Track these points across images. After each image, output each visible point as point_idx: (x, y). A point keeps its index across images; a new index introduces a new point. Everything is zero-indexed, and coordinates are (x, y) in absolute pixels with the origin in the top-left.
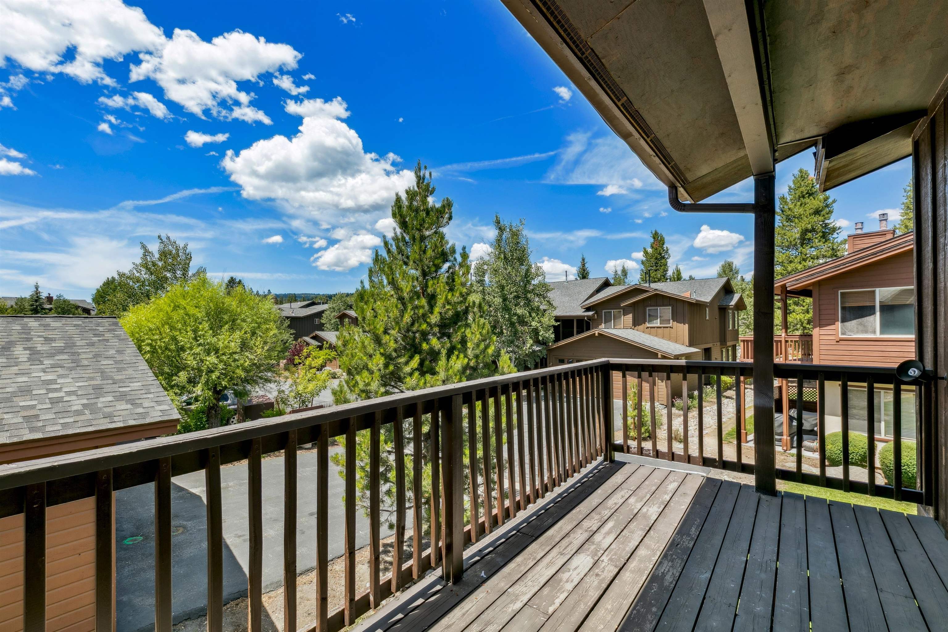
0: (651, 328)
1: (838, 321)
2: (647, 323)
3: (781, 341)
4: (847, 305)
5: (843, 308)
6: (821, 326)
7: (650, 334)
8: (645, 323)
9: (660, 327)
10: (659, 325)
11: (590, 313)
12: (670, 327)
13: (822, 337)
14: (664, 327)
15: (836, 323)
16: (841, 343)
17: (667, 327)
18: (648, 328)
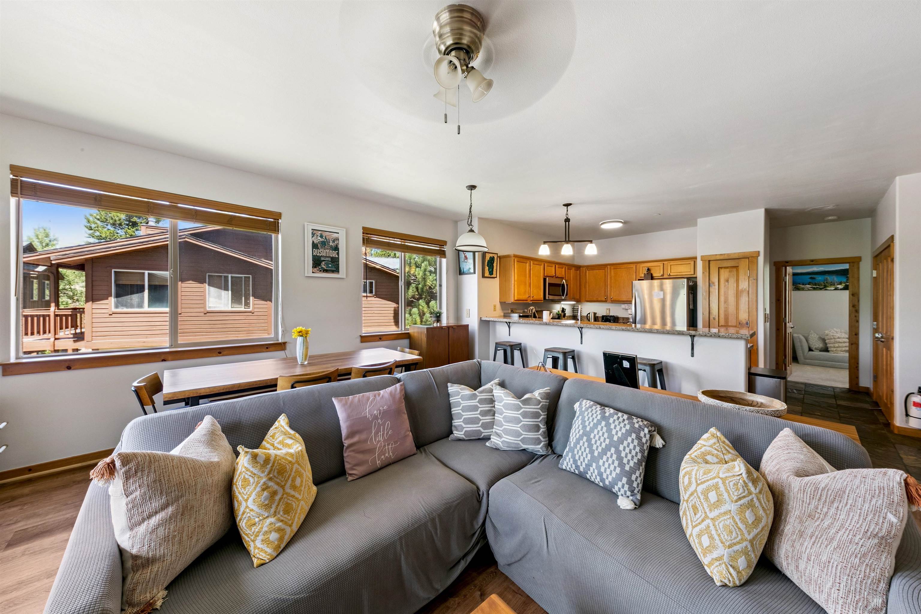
1: (111, 296)
3: (49, 316)
4: (121, 282)
5: (117, 285)
6: (93, 300)
13: (94, 311)
15: (109, 298)
16: (114, 315)
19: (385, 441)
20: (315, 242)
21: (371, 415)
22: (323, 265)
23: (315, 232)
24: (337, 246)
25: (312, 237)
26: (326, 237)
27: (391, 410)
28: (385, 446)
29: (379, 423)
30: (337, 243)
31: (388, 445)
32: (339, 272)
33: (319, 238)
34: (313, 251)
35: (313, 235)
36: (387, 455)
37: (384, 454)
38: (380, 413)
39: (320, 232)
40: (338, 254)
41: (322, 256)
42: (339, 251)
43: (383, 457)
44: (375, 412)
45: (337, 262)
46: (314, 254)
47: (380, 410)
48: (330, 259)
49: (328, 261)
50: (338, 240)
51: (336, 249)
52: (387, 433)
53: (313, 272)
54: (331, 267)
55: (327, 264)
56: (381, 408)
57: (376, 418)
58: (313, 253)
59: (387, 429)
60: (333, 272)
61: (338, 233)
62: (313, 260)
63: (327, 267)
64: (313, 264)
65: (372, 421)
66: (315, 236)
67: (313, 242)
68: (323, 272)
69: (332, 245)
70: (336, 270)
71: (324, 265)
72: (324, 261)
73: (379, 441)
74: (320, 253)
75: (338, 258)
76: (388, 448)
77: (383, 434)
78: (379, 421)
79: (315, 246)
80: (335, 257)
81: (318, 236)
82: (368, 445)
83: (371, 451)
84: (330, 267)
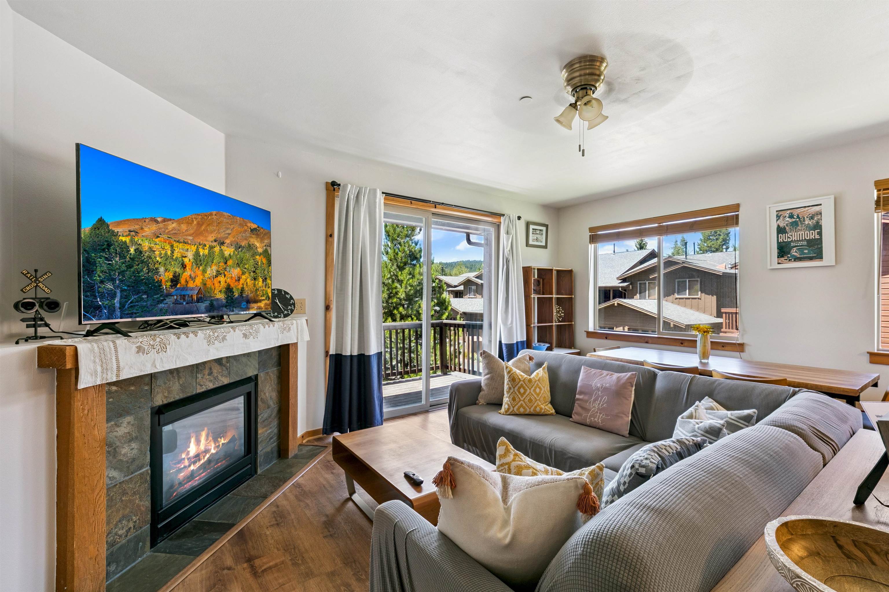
0: (680, 299)
2: (676, 294)
7: (678, 304)
8: (674, 295)
9: (689, 299)
10: (687, 296)
11: (625, 284)
12: (699, 299)
14: (692, 298)
17: (696, 298)
18: (676, 299)
19: (598, 409)
20: (782, 225)
21: (595, 386)
22: (794, 252)
23: (781, 213)
24: (818, 223)
25: (777, 220)
26: (798, 216)
27: (611, 389)
28: (597, 412)
29: (599, 394)
30: (819, 219)
31: (600, 413)
32: (822, 258)
33: (788, 219)
34: (778, 237)
35: (778, 217)
36: (596, 419)
37: (595, 418)
38: (602, 387)
39: (788, 212)
40: (820, 234)
41: (792, 241)
42: (821, 229)
43: (592, 419)
44: (599, 385)
45: (818, 244)
46: (780, 240)
47: (603, 385)
48: (805, 243)
49: (802, 246)
50: (821, 214)
51: (818, 227)
52: (602, 405)
53: (778, 263)
54: (808, 253)
55: (801, 250)
56: (604, 385)
57: (598, 389)
58: (778, 240)
59: (603, 402)
60: (811, 259)
61: (821, 205)
62: (778, 249)
63: (800, 255)
64: (778, 253)
65: (594, 391)
66: (781, 218)
67: (778, 226)
68: (795, 261)
69: (808, 224)
70: (819, 256)
71: (796, 252)
72: (795, 246)
73: (594, 407)
74: (788, 237)
75: (821, 239)
76: (599, 416)
77: (599, 404)
78: (600, 393)
79: (781, 230)
80: (815, 239)
81: (785, 217)
82: (587, 405)
83: (587, 410)
84: (805, 254)
